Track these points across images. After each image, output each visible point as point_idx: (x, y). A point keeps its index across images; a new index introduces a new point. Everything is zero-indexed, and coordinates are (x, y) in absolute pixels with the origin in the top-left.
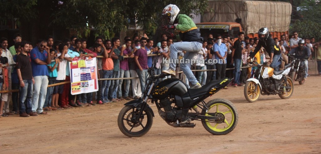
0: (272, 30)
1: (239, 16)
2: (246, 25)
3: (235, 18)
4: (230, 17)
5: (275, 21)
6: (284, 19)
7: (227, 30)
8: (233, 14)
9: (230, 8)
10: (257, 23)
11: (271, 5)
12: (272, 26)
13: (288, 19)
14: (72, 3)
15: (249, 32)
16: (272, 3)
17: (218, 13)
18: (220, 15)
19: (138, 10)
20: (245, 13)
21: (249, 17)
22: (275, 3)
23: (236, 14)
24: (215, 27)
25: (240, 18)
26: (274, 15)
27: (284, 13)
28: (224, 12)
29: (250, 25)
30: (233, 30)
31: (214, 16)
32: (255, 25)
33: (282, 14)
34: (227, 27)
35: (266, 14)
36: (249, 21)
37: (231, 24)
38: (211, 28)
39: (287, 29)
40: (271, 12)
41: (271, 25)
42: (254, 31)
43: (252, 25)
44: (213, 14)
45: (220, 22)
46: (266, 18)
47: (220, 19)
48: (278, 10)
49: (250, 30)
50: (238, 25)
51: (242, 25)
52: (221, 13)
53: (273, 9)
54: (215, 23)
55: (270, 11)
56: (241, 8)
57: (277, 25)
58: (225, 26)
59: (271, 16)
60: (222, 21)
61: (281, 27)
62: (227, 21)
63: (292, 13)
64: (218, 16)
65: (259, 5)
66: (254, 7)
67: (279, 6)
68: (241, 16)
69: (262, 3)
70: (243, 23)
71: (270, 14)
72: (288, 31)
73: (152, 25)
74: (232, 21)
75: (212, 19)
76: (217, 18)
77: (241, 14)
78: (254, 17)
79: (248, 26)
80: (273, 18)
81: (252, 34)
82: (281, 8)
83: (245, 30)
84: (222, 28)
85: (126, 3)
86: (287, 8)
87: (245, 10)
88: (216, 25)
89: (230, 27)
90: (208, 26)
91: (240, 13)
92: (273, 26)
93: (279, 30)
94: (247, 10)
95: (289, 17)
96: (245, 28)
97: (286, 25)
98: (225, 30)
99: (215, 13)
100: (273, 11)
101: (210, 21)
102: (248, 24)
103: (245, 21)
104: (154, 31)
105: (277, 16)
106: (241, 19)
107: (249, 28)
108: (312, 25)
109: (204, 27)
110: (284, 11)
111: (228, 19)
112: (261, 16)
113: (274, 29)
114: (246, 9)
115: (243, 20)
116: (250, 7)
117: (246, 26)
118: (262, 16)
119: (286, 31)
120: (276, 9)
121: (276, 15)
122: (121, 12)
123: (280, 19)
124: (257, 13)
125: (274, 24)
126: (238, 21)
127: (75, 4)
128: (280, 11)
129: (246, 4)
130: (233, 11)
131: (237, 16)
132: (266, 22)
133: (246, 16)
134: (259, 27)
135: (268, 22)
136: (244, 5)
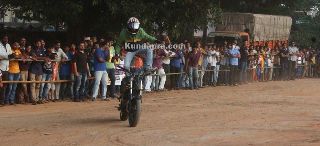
0: (274, 39)
3: (244, 28)
4: (240, 27)
5: (278, 32)
6: (285, 30)
7: (237, 38)
8: (243, 25)
9: (241, 20)
10: (262, 33)
11: (274, 19)
12: (274, 36)
13: (289, 30)
14: (112, 12)
15: (255, 40)
16: (276, 17)
17: (230, 24)
18: (231, 25)
19: (165, 19)
20: (252, 24)
21: (256, 28)
22: (278, 17)
23: (245, 25)
24: (227, 35)
25: (248, 28)
26: (277, 27)
27: (285, 25)
28: (235, 23)
30: (242, 39)
31: (227, 26)
32: (261, 34)
34: (237, 36)
35: (270, 26)
36: (255, 31)
37: (240, 33)
38: (224, 36)
39: (287, 39)
40: (274, 24)
41: (274, 34)
42: (259, 40)
43: (258, 34)
44: (226, 25)
45: (232, 31)
46: (270, 29)
47: (232, 28)
49: (256, 39)
50: (246, 34)
51: (249, 34)
52: (233, 24)
53: (276, 21)
54: (228, 32)
55: (273, 23)
56: (250, 20)
57: (279, 35)
58: (236, 34)
59: (274, 28)
60: (233, 30)
61: (282, 37)
62: (237, 31)
63: (292, 26)
64: (230, 26)
65: (265, 18)
66: (260, 20)
67: (281, 20)
68: (249, 26)
69: (267, 16)
70: (251, 33)
71: (273, 26)
72: (287, 40)
73: (176, 32)
74: (242, 31)
75: (225, 28)
76: (229, 28)
77: (249, 25)
78: (260, 28)
79: (255, 35)
80: (275, 29)
81: (258, 42)
82: (283, 21)
83: (252, 38)
84: (233, 36)
85: (156, 13)
86: (288, 21)
87: (253, 22)
88: (228, 34)
89: (240, 36)
90: (222, 34)
91: (249, 24)
92: (276, 36)
93: (281, 39)
94: (254, 22)
95: (289, 28)
96: (252, 37)
97: (287, 35)
98: (235, 38)
99: (228, 24)
100: (276, 23)
101: (223, 30)
102: (255, 33)
103: (252, 31)
104: (177, 37)
105: (279, 28)
106: (249, 30)
107: (256, 37)
108: (308, 35)
109: (218, 35)
110: (285, 24)
111: (239, 29)
112: (266, 27)
113: (276, 38)
114: (253, 21)
115: (250, 30)
116: (257, 19)
117: (253, 35)
118: (267, 28)
119: (286, 40)
120: (279, 22)
121: (279, 26)
122: (151, 21)
123: (282, 30)
124: (263, 25)
125: (277, 34)
126: (247, 30)
127: (114, 13)
128: (282, 24)
129: (254, 16)
130: (243, 22)
131: (246, 27)
132: (269, 32)
133: (254, 27)
134: (264, 36)
135: (272, 33)
136: (252, 17)
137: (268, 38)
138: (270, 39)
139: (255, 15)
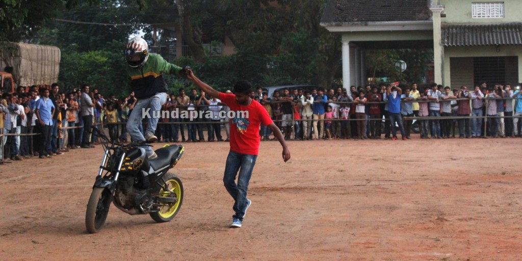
0: (42, 82)
1: (9, 63)
2: (19, 75)
3: (4, 66)
5: (46, 71)
6: (53, 68)
8: (1, 60)
10: (29, 74)
11: (42, 50)
12: (42, 78)
16: (43, 47)
20: (17, 60)
21: (23, 65)
22: (45, 47)
23: (5, 61)
25: (10, 66)
26: (45, 63)
27: (53, 60)
29: (23, 76)
33: (52, 61)
35: (37, 62)
36: (22, 71)
37: (1, 74)
40: (42, 59)
41: (42, 75)
42: (27, 84)
43: (25, 75)
46: (37, 67)
48: (48, 57)
49: (23, 83)
50: (9, 75)
51: (13, 76)
53: (43, 54)
55: (41, 57)
56: (13, 53)
57: (47, 76)
59: (42, 64)
61: (51, 79)
65: (32, 49)
66: (27, 52)
67: (49, 52)
68: (12, 63)
69: (35, 46)
70: (15, 73)
71: (41, 62)
77: (12, 61)
78: (27, 65)
79: (21, 77)
80: (43, 66)
81: (24, 88)
82: (51, 54)
83: (17, 82)
87: (18, 56)
89: (3, 78)
91: (11, 59)
94: (20, 56)
95: (58, 66)
96: (17, 79)
100: (44, 58)
102: (21, 74)
103: (17, 71)
105: (47, 64)
106: (11, 68)
107: (22, 79)
110: (54, 57)
112: (33, 63)
113: (44, 81)
114: (19, 54)
115: (14, 69)
116: (24, 52)
117: (18, 77)
118: (35, 64)
120: (47, 55)
123: (50, 68)
124: (30, 60)
125: (45, 75)
126: (8, 69)
128: (50, 59)
129: (20, 47)
131: (6, 63)
132: (37, 72)
133: (19, 64)
134: (31, 79)
135: (39, 73)
136: (18, 48)
137: (35, 80)
138: (38, 83)
139: (21, 44)
